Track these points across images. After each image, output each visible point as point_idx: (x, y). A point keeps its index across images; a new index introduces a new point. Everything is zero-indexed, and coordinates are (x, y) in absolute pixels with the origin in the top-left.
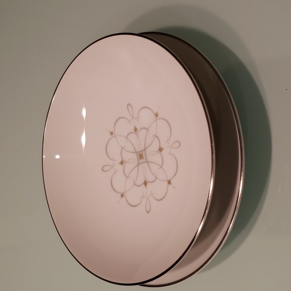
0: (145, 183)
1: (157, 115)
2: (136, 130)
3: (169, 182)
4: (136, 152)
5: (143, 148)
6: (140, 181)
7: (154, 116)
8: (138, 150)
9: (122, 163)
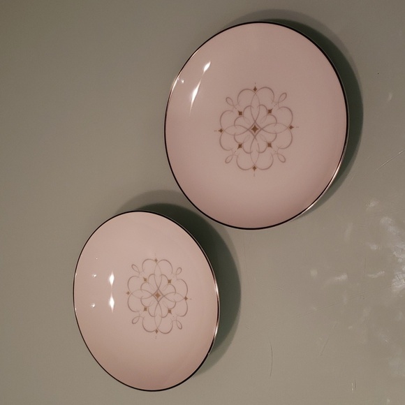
0: (170, 311)
1: (156, 260)
2: (145, 280)
3: (186, 298)
4: (152, 295)
5: (156, 289)
6: (165, 311)
7: (154, 262)
8: (153, 292)
9: (145, 309)
